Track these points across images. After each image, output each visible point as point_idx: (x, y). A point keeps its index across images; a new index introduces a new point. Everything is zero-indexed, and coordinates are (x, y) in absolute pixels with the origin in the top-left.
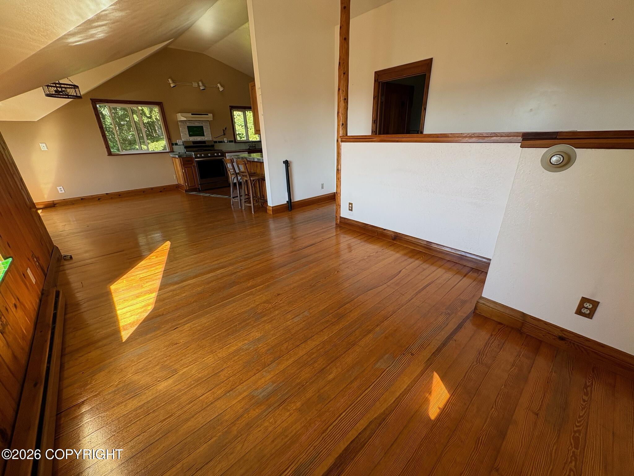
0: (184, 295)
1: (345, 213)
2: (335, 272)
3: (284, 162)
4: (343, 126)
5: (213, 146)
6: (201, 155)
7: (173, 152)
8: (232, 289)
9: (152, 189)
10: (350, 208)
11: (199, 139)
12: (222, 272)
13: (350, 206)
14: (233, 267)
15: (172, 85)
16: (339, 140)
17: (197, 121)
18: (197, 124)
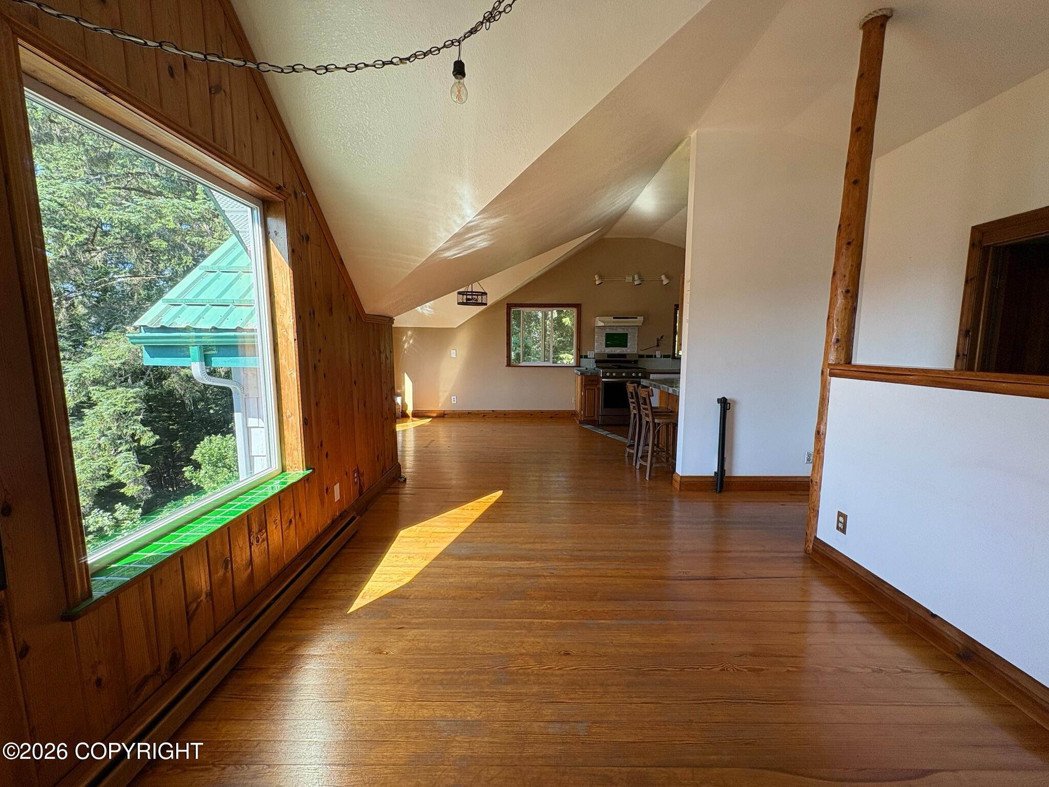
0: (452, 580)
1: (826, 532)
2: (716, 666)
3: (718, 399)
4: (839, 344)
5: (636, 362)
6: (611, 373)
7: (580, 366)
8: (511, 602)
9: (542, 412)
10: (840, 525)
11: (618, 350)
12: (522, 566)
13: (841, 519)
14: (542, 565)
15: (597, 283)
16: (825, 370)
17: (619, 326)
18: (620, 331)
